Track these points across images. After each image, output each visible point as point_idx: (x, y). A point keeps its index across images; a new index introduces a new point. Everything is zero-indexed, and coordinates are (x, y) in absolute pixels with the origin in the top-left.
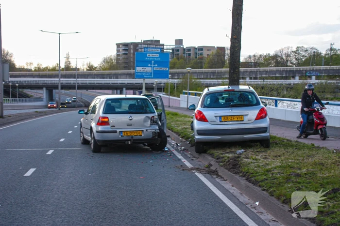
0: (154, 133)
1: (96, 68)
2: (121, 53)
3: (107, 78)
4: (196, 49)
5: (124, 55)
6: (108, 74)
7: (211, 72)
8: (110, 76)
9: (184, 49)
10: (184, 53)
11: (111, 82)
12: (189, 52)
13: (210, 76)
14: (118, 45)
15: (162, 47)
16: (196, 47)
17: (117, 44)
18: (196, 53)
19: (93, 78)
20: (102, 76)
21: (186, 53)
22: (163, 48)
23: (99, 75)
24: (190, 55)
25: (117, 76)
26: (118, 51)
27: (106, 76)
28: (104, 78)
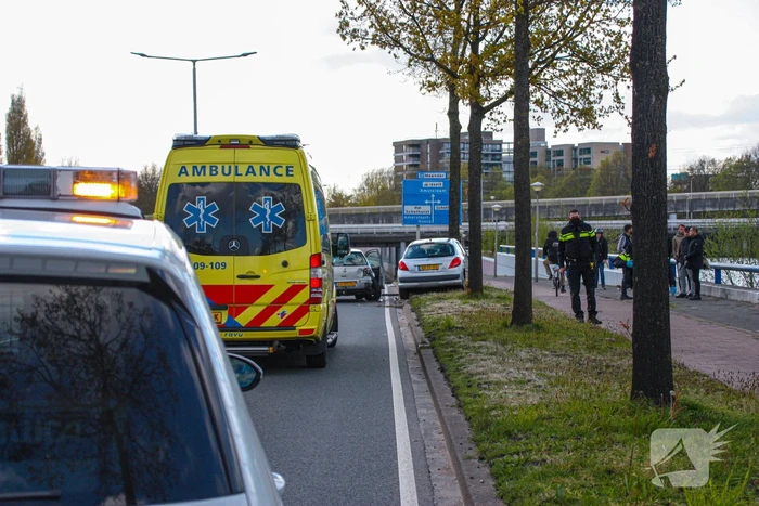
0: (367, 284)
1: (349, 198)
2: (405, 164)
3: (368, 223)
4: (575, 149)
5: (412, 168)
6: (370, 214)
7: (592, 205)
8: (374, 218)
9: (548, 151)
10: (548, 160)
11: (375, 231)
12: (559, 158)
13: (590, 213)
14: (398, 146)
15: (498, 147)
16: (576, 145)
17: (394, 144)
18: (576, 160)
19: (339, 223)
20: (360, 218)
21: (552, 159)
22: (501, 150)
23: (352, 215)
24: (560, 163)
25: (389, 217)
26: (397, 159)
27: (366, 219)
28: (362, 222)
